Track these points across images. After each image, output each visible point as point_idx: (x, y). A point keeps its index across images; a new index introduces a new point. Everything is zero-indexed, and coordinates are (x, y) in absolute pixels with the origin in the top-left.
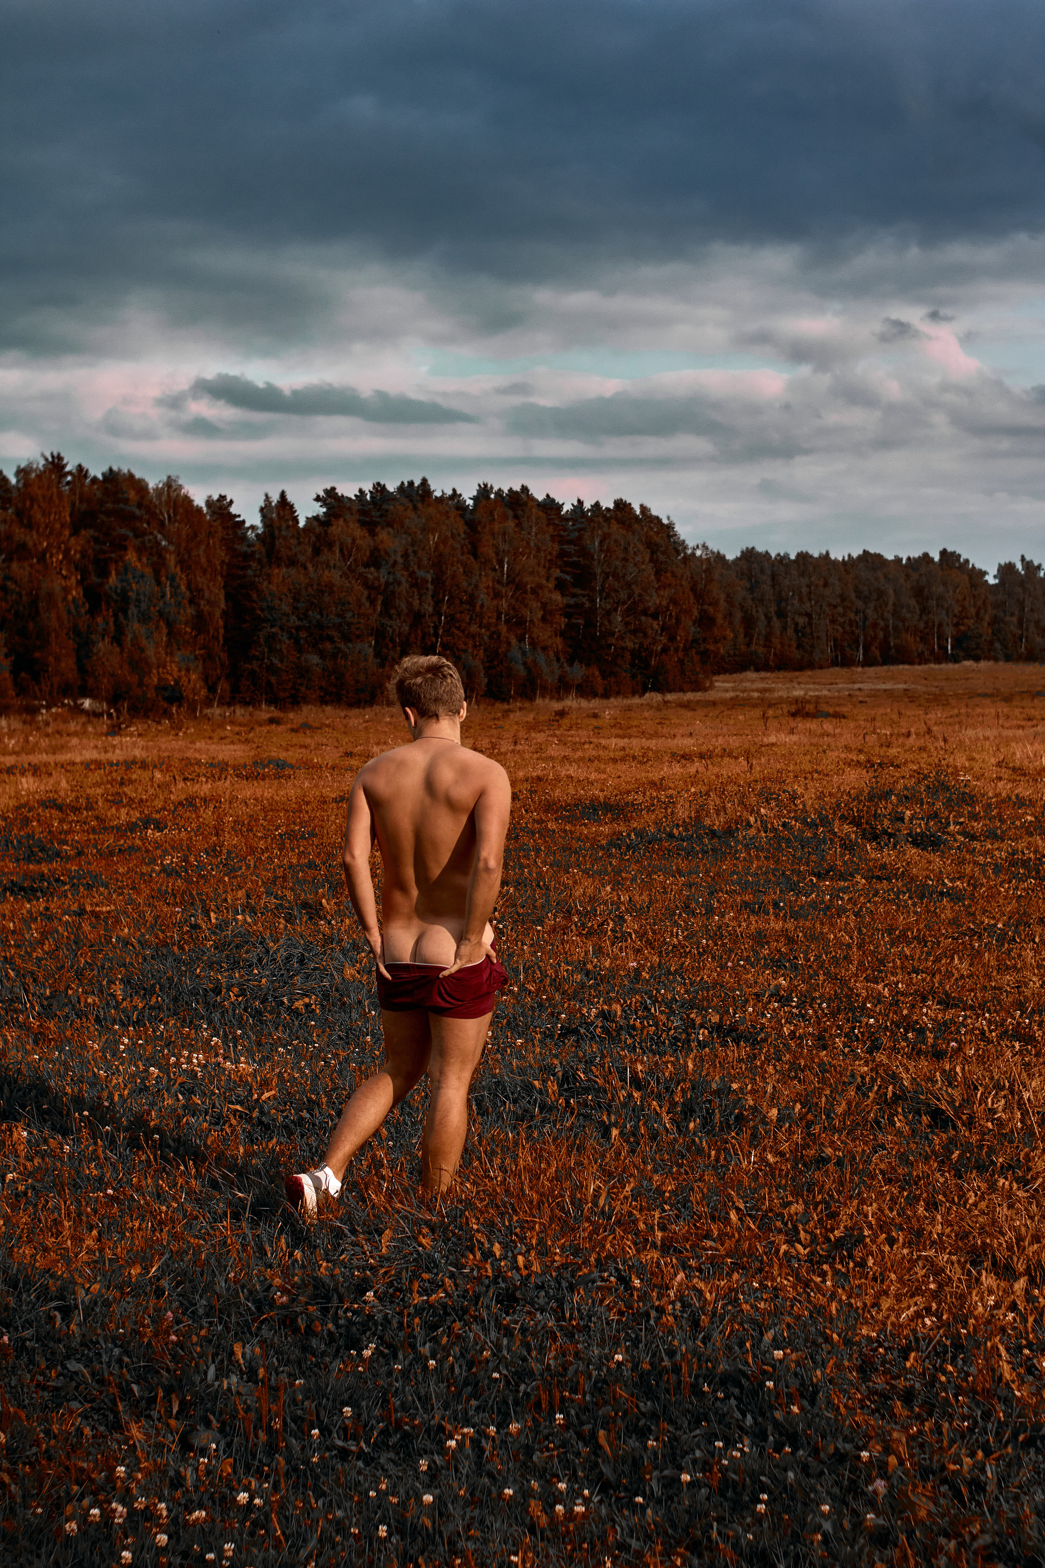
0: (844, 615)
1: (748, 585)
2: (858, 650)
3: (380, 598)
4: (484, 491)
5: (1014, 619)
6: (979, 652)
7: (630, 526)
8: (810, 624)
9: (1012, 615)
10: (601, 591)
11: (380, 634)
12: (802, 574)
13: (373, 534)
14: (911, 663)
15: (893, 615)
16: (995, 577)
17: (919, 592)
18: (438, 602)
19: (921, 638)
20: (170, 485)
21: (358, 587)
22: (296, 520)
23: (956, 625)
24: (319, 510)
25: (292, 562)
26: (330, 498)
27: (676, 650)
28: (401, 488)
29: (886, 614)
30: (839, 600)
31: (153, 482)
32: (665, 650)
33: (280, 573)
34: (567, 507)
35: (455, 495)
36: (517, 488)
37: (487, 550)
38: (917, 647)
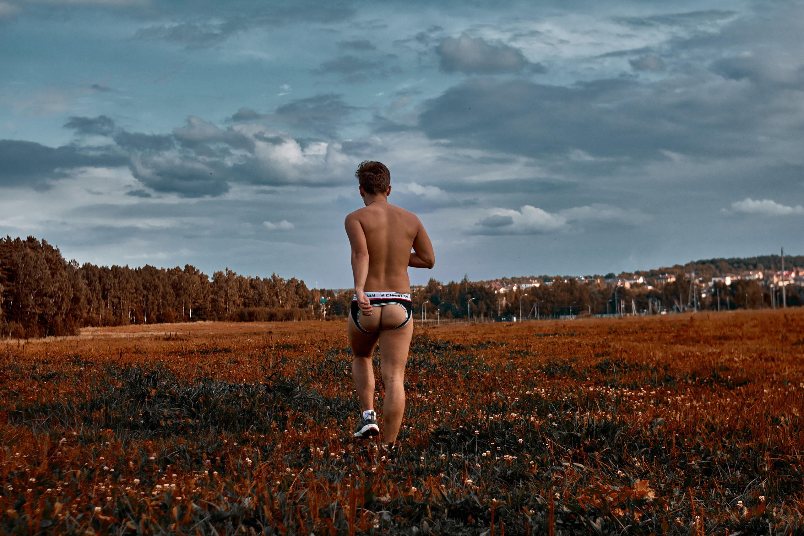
0: (137, 298)
1: (87, 282)
2: (144, 316)
5: (223, 300)
6: (205, 316)
7: (36, 249)
8: (120, 302)
9: (222, 297)
10: (23, 284)
12: (115, 276)
14: (171, 322)
15: (162, 298)
16: (212, 278)
17: (176, 287)
19: (176, 310)
23: (194, 303)
27: (62, 314)
29: (158, 297)
30: (134, 290)
32: (56, 314)
38: (174, 314)
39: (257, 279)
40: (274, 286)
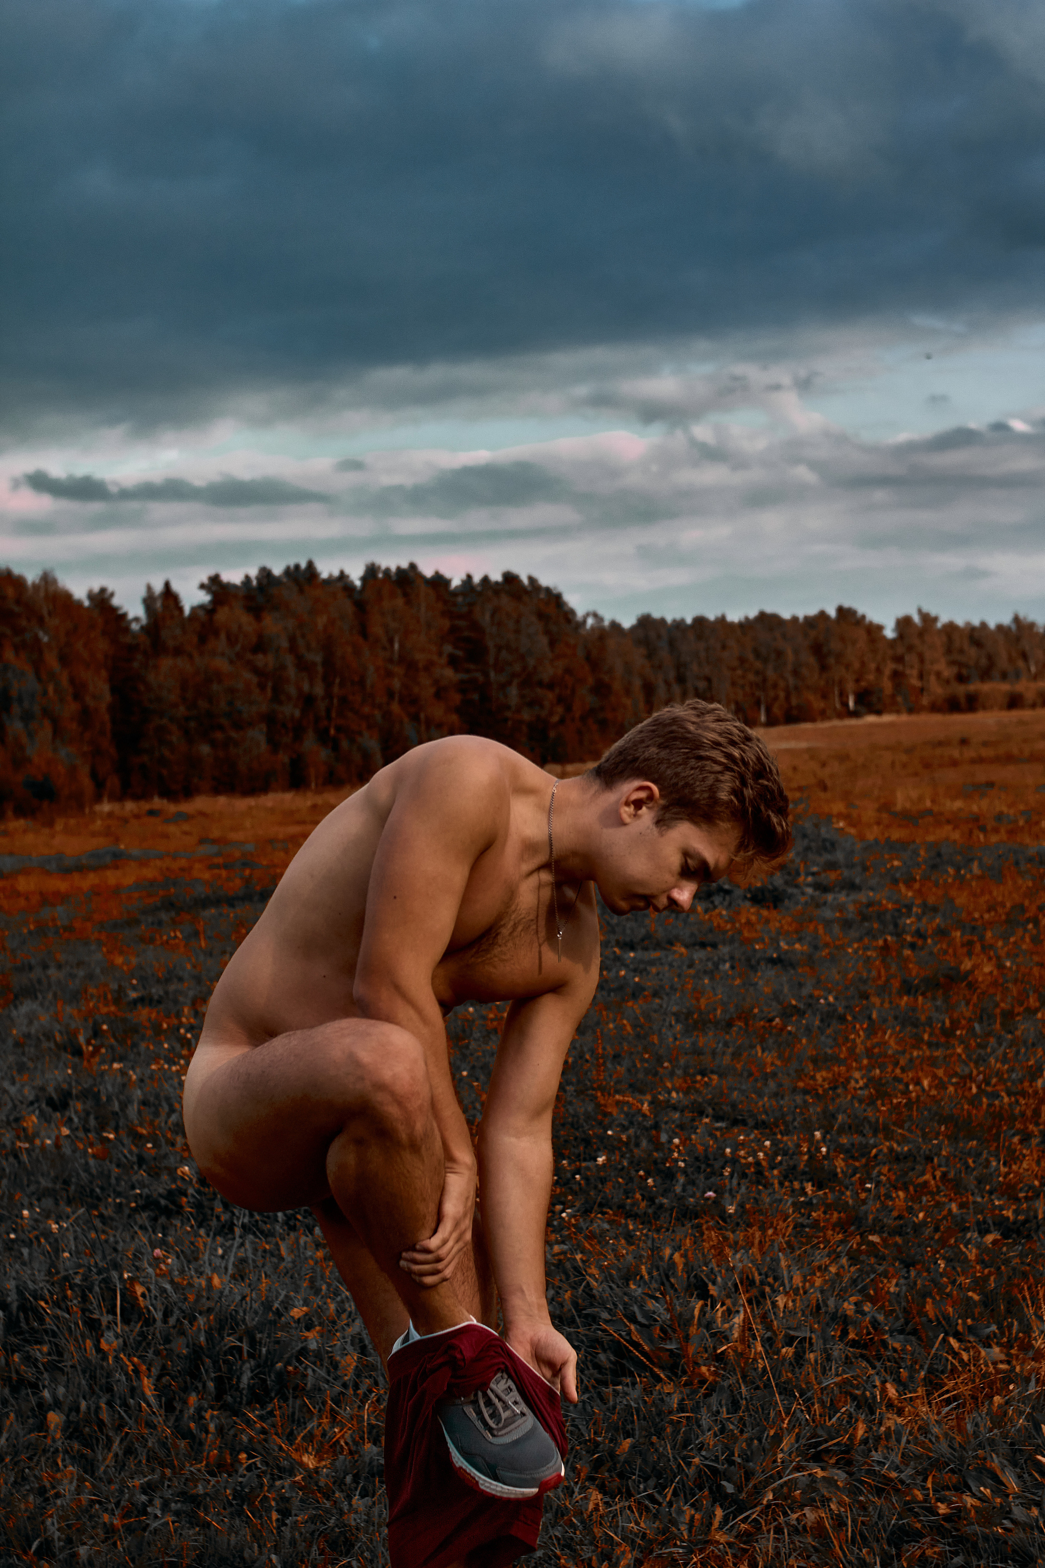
0: (743, 677)
1: (646, 653)
2: (760, 711)
3: (270, 684)
4: (371, 571)
5: (916, 672)
6: (881, 705)
7: (519, 598)
9: (912, 667)
10: (495, 665)
11: (270, 719)
12: (699, 638)
13: (258, 618)
14: (813, 720)
15: (793, 674)
16: (893, 631)
17: (818, 649)
18: (328, 685)
19: (823, 696)
20: (47, 579)
21: (248, 675)
22: (181, 609)
23: (857, 681)
24: (204, 598)
25: (178, 651)
26: (215, 585)
27: (573, 720)
28: (287, 572)
29: (785, 674)
30: (737, 663)
31: (31, 576)
32: (562, 721)
33: (166, 663)
34: (456, 582)
35: (343, 576)
36: (405, 565)
37: (377, 630)
38: (818, 704)
39: (984, 625)
40: (1018, 639)
